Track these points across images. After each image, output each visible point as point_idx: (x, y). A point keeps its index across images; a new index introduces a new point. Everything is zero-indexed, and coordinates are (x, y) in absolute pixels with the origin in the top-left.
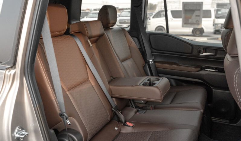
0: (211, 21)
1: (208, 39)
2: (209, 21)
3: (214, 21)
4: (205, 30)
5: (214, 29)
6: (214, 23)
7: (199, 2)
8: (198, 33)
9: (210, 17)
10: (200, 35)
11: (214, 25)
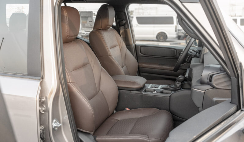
0: (173, 27)
1: (171, 44)
2: (171, 27)
3: (176, 27)
4: (168, 36)
5: (176, 34)
6: (176, 29)
7: (90, 11)
8: (162, 38)
9: (172, 23)
10: (164, 40)
11: (176, 31)
